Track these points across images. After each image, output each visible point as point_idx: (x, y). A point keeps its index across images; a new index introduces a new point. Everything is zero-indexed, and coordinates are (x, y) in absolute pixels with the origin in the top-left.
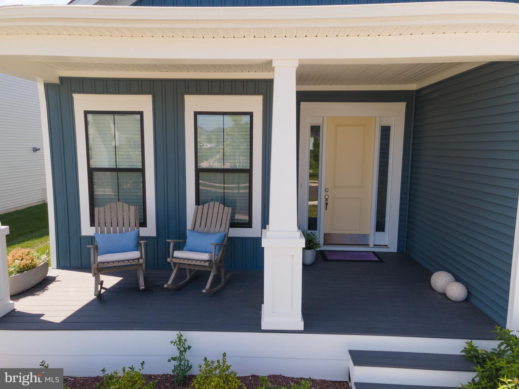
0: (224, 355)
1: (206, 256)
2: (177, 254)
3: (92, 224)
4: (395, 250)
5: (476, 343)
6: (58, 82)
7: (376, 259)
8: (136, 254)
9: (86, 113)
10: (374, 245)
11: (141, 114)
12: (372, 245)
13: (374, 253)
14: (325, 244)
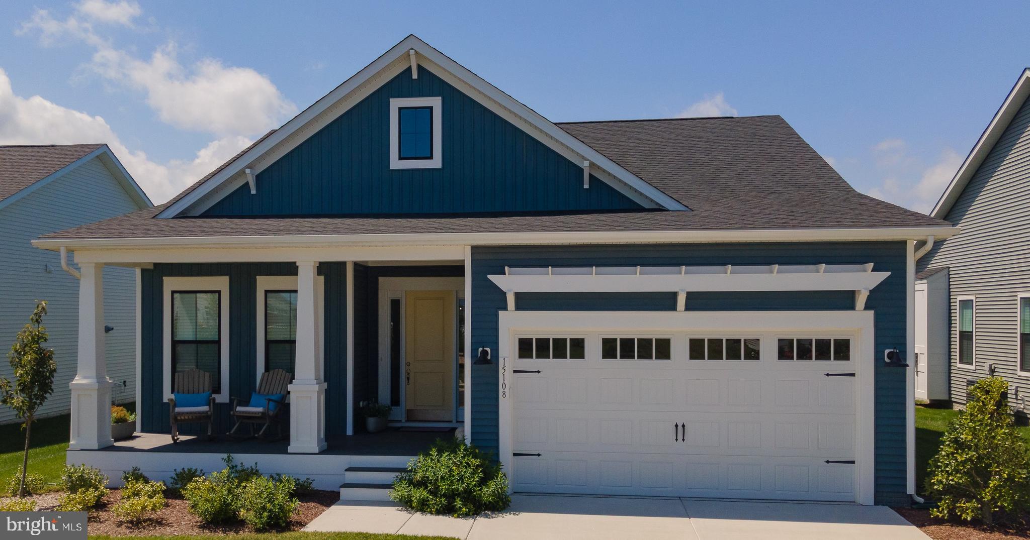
2: (240, 409)
3: (173, 392)
6: (152, 267)
8: (205, 408)
9: (173, 292)
11: (219, 292)
12: (454, 422)
13: (454, 428)
14: (407, 421)
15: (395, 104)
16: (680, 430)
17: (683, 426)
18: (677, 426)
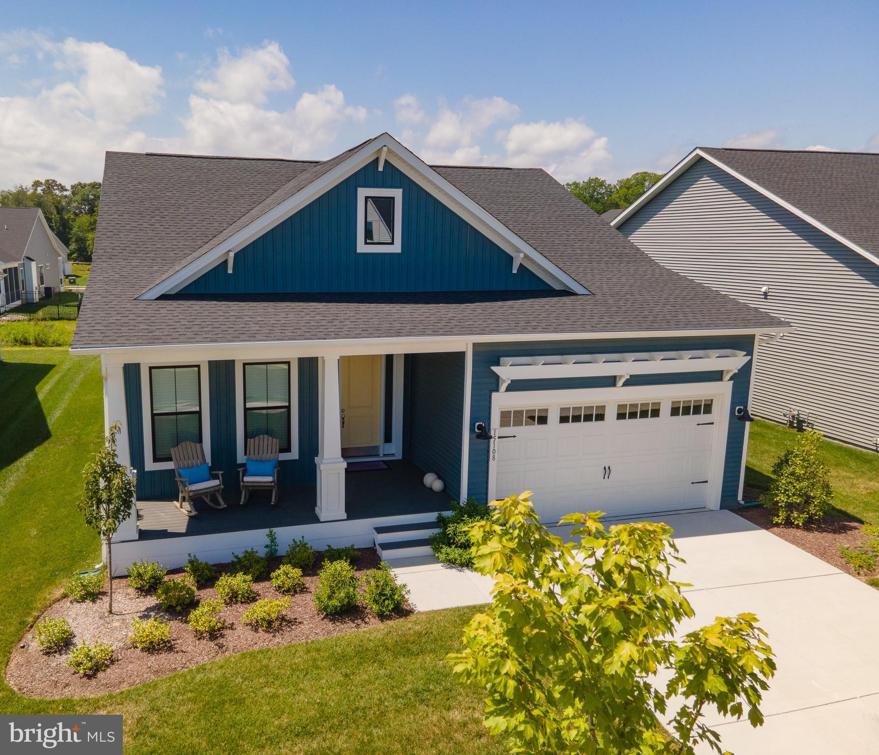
0: (303, 537)
1: (270, 479)
2: (246, 479)
4: (401, 458)
5: (442, 513)
7: (386, 467)
9: (150, 368)
10: (384, 455)
11: (198, 367)
12: (381, 455)
13: (383, 461)
15: (363, 193)
16: (607, 471)
17: (609, 468)
18: (605, 468)
